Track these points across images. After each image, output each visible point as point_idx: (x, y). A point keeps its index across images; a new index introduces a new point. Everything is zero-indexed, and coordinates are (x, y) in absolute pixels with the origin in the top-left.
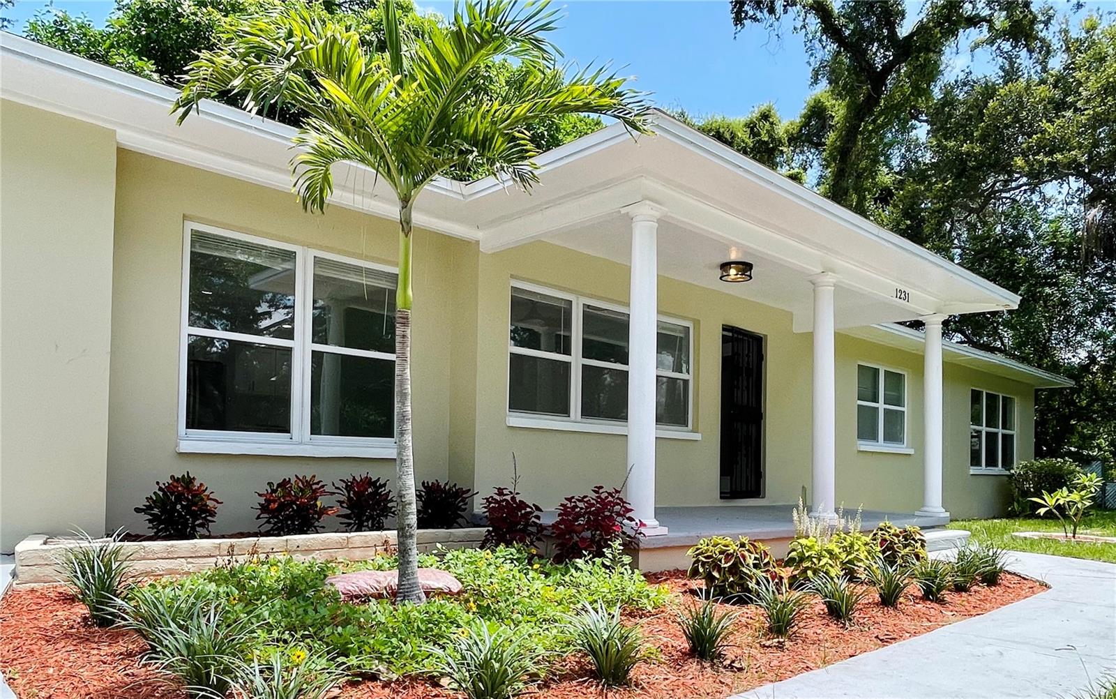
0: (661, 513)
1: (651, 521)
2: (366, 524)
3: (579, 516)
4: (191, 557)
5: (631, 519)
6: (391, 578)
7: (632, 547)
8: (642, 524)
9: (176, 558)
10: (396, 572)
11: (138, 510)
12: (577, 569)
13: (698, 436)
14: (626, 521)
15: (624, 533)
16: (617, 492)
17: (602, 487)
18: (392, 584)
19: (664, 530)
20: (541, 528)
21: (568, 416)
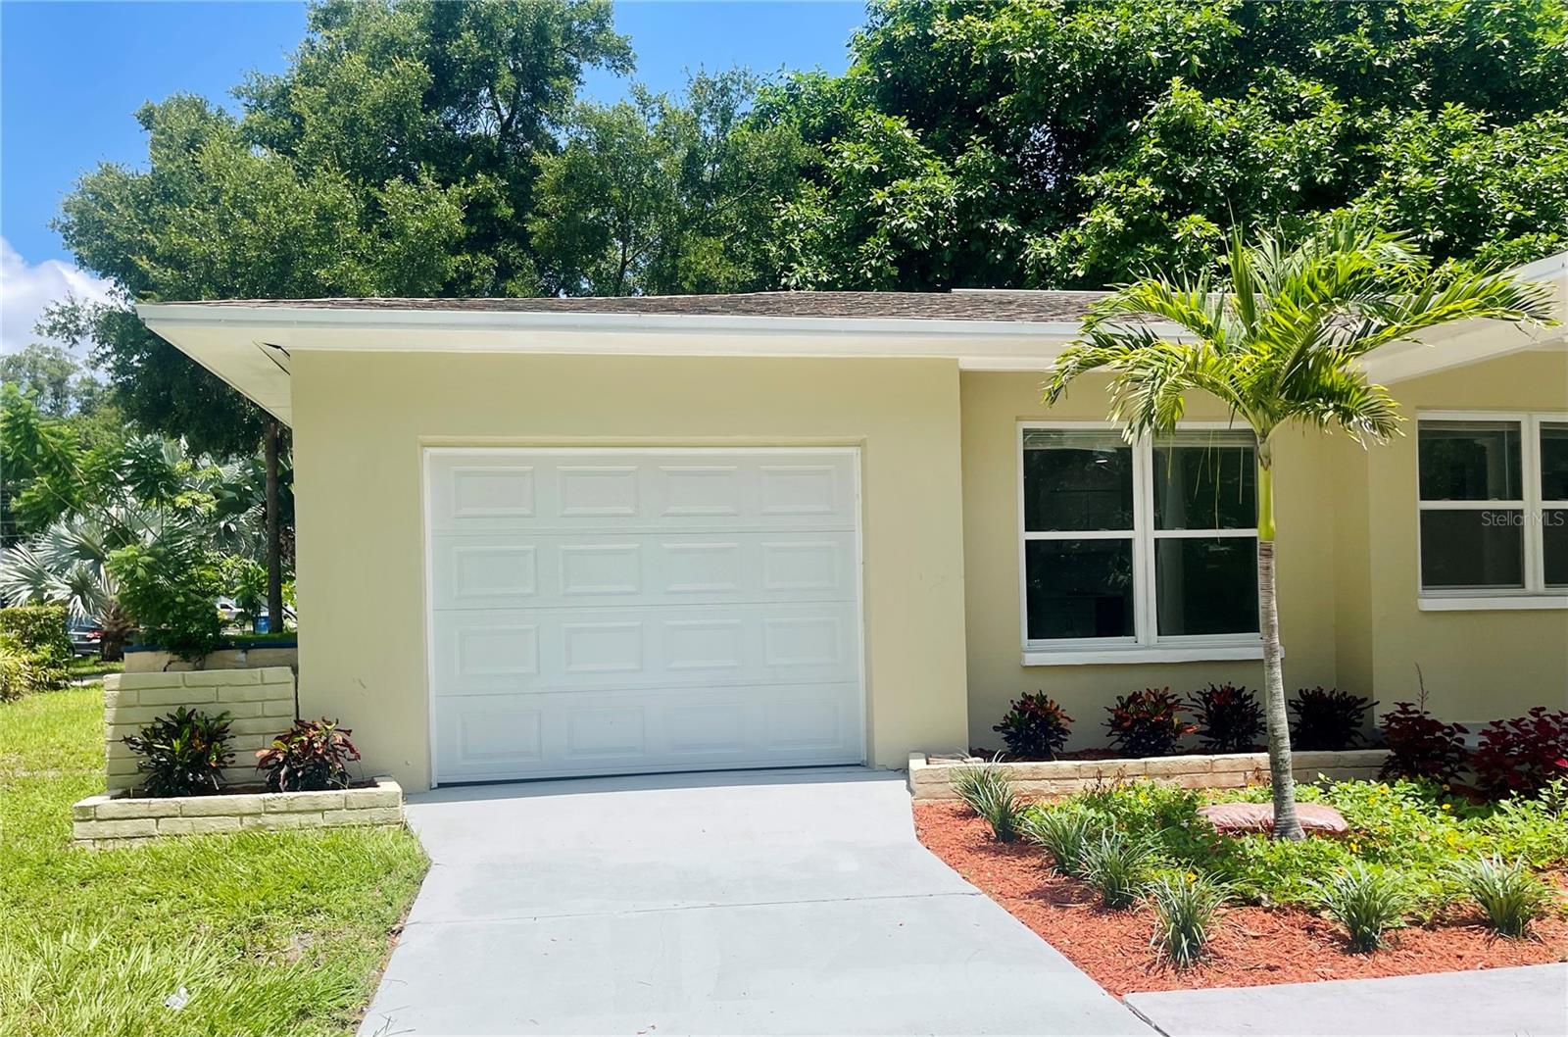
2: (1230, 742)
3: (1510, 745)
4: (1054, 779)
6: (1266, 812)
9: (1041, 780)
10: (1271, 805)
11: (996, 728)
16: (1564, 716)
17: (1543, 709)
18: (1267, 818)
21: (1524, 587)
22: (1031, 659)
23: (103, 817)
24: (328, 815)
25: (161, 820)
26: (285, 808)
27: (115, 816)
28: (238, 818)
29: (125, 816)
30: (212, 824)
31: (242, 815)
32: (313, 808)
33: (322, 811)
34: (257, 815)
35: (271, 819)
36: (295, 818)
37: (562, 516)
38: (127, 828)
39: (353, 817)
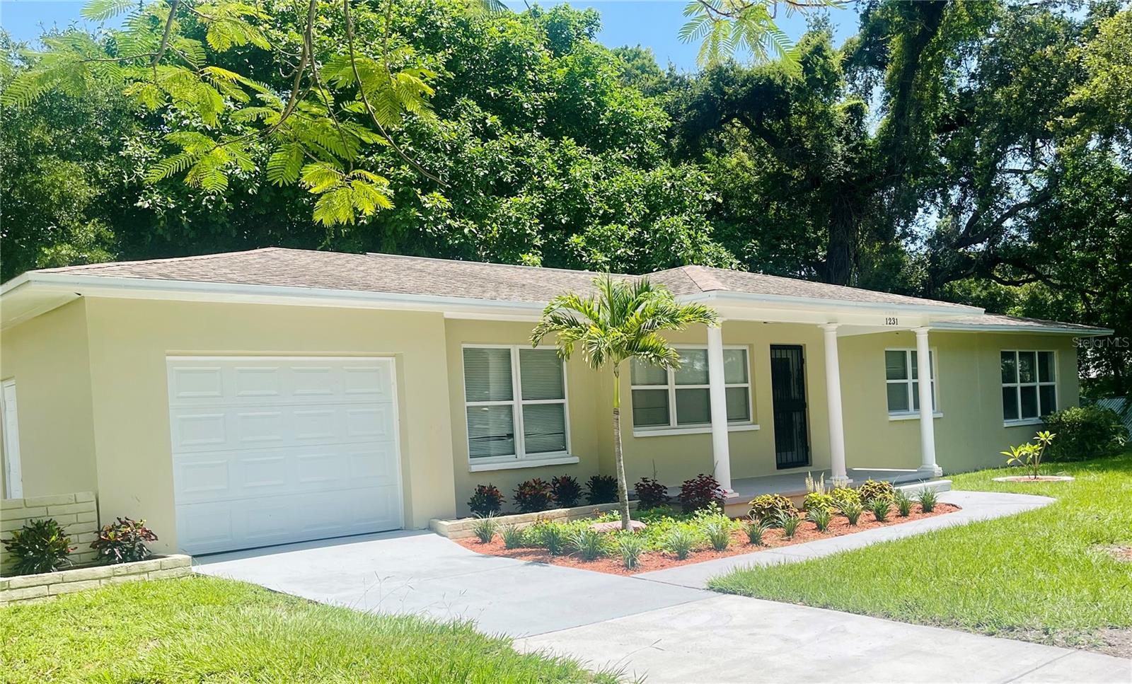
0: (735, 483)
1: (730, 490)
3: (692, 490)
5: (719, 490)
7: (721, 503)
8: (725, 492)
11: (469, 504)
12: (697, 516)
13: (757, 427)
14: (717, 491)
15: (716, 497)
16: (711, 476)
17: (702, 475)
19: (737, 495)
20: (668, 498)
21: (669, 425)
22: (474, 468)
23: (14, 587)
24: (151, 574)
25: (51, 586)
26: (126, 573)
27: (22, 586)
28: (98, 581)
29: (28, 585)
30: (83, 585)
31: (100, 579)
32: (142, 571)
33: (148, 572)
34: (108, 578)
35: (118, 579)
36: (132, 578)
37: (239, 396)
38: (30, 592)
39: (165, 574)
